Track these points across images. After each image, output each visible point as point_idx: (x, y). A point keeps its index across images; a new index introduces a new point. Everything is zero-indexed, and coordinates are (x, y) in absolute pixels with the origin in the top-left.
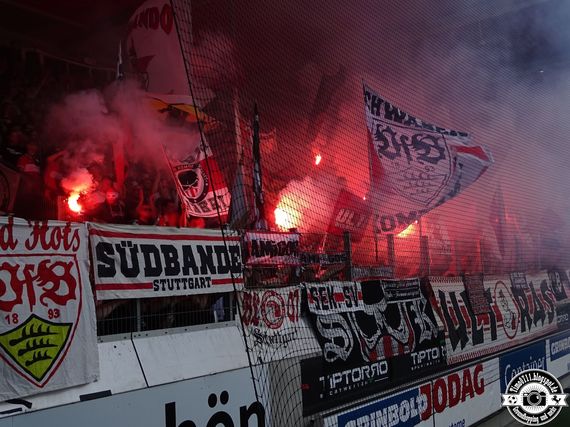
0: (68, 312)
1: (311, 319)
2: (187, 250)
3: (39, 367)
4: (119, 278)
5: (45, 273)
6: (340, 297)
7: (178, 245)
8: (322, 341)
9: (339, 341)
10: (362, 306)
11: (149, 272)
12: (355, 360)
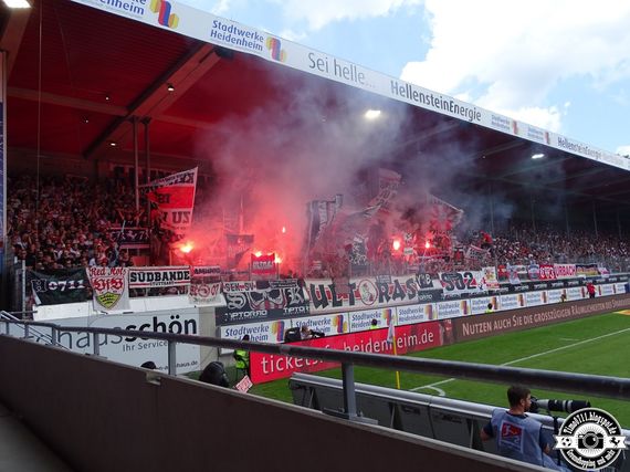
0: (119, 291)
1: (225, 294)
2: (165, 274)
3: (109, 305)
4: (138, 282)
5: (113, 281)
6: (242, 287)
7: (162, 272)
8: (228, 301)
9: (238, 302)
10: (255, 290)
11: (148, 280)
12: (247, 308)
